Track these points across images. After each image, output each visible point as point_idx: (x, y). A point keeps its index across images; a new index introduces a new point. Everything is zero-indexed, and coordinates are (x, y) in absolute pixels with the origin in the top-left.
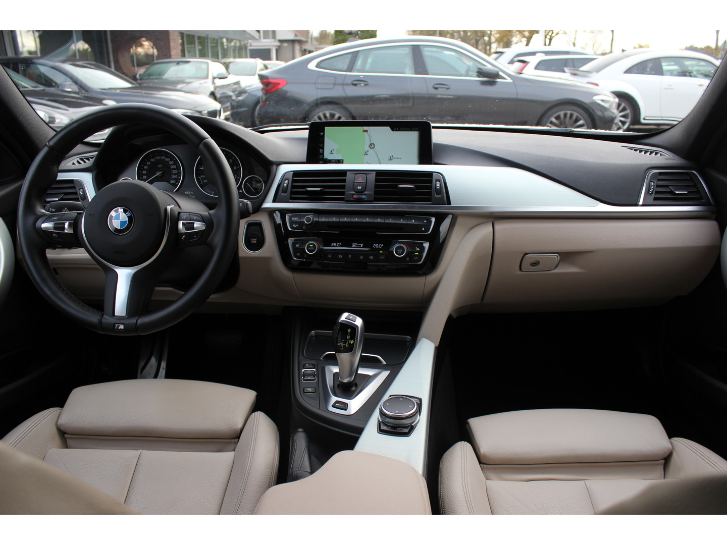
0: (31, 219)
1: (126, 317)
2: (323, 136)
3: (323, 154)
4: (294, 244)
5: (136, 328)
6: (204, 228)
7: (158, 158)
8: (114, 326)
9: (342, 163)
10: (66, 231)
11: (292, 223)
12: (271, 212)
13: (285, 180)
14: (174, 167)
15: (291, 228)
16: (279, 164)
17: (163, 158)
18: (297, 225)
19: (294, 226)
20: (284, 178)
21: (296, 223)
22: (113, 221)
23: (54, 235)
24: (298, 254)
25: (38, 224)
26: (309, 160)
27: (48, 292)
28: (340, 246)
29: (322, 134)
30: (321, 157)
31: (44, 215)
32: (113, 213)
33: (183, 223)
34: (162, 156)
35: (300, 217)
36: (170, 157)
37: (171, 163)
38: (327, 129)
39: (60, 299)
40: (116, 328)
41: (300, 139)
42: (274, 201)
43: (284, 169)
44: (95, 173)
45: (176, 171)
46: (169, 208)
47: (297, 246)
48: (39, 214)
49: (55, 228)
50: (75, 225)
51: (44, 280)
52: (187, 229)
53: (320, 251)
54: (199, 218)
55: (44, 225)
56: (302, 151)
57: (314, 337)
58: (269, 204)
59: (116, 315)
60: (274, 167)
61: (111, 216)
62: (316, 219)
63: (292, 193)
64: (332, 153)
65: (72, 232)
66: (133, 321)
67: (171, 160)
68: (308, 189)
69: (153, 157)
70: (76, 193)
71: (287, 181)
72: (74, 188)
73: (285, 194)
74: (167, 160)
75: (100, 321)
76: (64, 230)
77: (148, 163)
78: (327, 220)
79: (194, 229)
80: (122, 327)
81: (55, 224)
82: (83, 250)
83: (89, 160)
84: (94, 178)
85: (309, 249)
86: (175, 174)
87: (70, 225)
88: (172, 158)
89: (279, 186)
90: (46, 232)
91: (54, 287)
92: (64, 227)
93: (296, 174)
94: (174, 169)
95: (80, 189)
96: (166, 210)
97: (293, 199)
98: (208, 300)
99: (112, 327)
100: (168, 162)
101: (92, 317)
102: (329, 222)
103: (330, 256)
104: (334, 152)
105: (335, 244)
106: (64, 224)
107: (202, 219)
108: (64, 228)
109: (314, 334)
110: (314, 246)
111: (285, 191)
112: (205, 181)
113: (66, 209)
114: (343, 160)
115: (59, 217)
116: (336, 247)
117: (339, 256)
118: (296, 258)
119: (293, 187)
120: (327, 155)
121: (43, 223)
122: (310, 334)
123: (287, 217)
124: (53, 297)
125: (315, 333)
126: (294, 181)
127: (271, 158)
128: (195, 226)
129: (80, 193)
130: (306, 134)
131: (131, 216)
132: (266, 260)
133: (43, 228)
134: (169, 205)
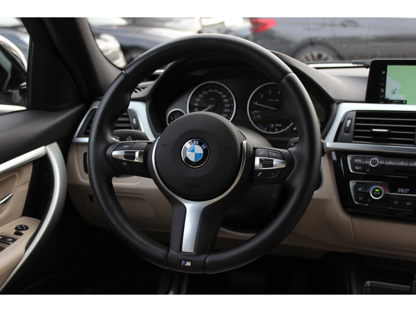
0: (102, 147)
1: (194, 253)
2: (385, 74)
3: (384, 94)
4: (356, 188)
5: (204, 266)
6: (284, 166)
7: (211, 91)
8: (181, 263)
9: (406, 103)
10: (136, 160)
11: (354, 165)
12: (329, 152)
13: (348, 119)
14: (227, 100)
15: (353, 170)
16: (339, 102)
17: (216, 91)
18: (360, 168)
19: (357, 168)
20: (346, 117)
21: (359, 165)
22: (187, 152)
23: (124, 163)
24: (361, 199)
25: (108, 152)
26: (369, 99)
27: (114, 222)
28: (408, 193)
29: (384, 72)
30: (382, 96)
31: (114, 143)
32: (187, 145)
33: (261, 160)
34: (215, 89)
35: (364, 159)
36: (223, 91)
37: (224, 96)
38: (390, 68)
39: (126, 230)
40: (182, 264)
41: (359, 78)
42: (336, 140)
43: (344, 109)
44: (148, 103)
45: (228, 105)
46: (245, 142)
47: (360, 189)
48: (110, 141)
49: (125, 157)
50: (145, 154)
51: (110, 209)
52: (264, 166)
53: (386, 196)
54: (278, 155)
55: (115, 153)
56: (362, 90)
57: (369, 289)
58: (329, 143)
59: (183, 250)
60: (335, 105)
61: (186, 148)
62: (382, 162)
63: (356, 133)
64: (394, 93)
65: (142, 162)
66: (202, 258)
67: (224, 94)
68: (374, 130)
69: (206, 90)
70: (129, 122)
71: (349, 121)
72: (127, 116)
73: (348, 134)
74: (220, 93)
75: (166, 256)
76: (134, 160)
77: (201, 96)
78: (394, 164)
79: (272, 166)
80: (188, 264)
81: (126, 152)
82: (151, 181)
83: (140, 90)
84: (148, 107)
85: (375, 193)
86: (227, 108)
87: (140, 154)
88: (225, 91)
89: (341, 124)
90: (115, 160)
91: (120, 218)
92: (135, 156)
93: (359, 113)
94: (227, 103)
95: (132, 119)
96: (242, 144)
97: (356, 140)
99: (178, 264)
100: (221, 95)
101: (159, 251)
102: (396, 166)
103: (396, 202)
104: (397, 92)
105: (402, 190)
106: (134, 153)
107: (283, 157)
108: (134, 157)
109: (369, 285)
110: (380, 191)
111: (347, 130)
113: (130, 137)
114: (406, 101)
115: (130, 146)
116: (403, 193)
117: (407, 203)
118: (357, 201)
119: (356, 127)
120: (389, 95)
121: (114, 151)
122: (365, 284)
123: (349, 158)
124: (119, 228)
125: (371, 284)
126: (357, 121)
127: (333, 95)
128: (274, 163)
129: (133, 123)
130: (365, 72)
131: (207, 148)
132: (323, 202)
133: (114, 156)
134: (244, 140)
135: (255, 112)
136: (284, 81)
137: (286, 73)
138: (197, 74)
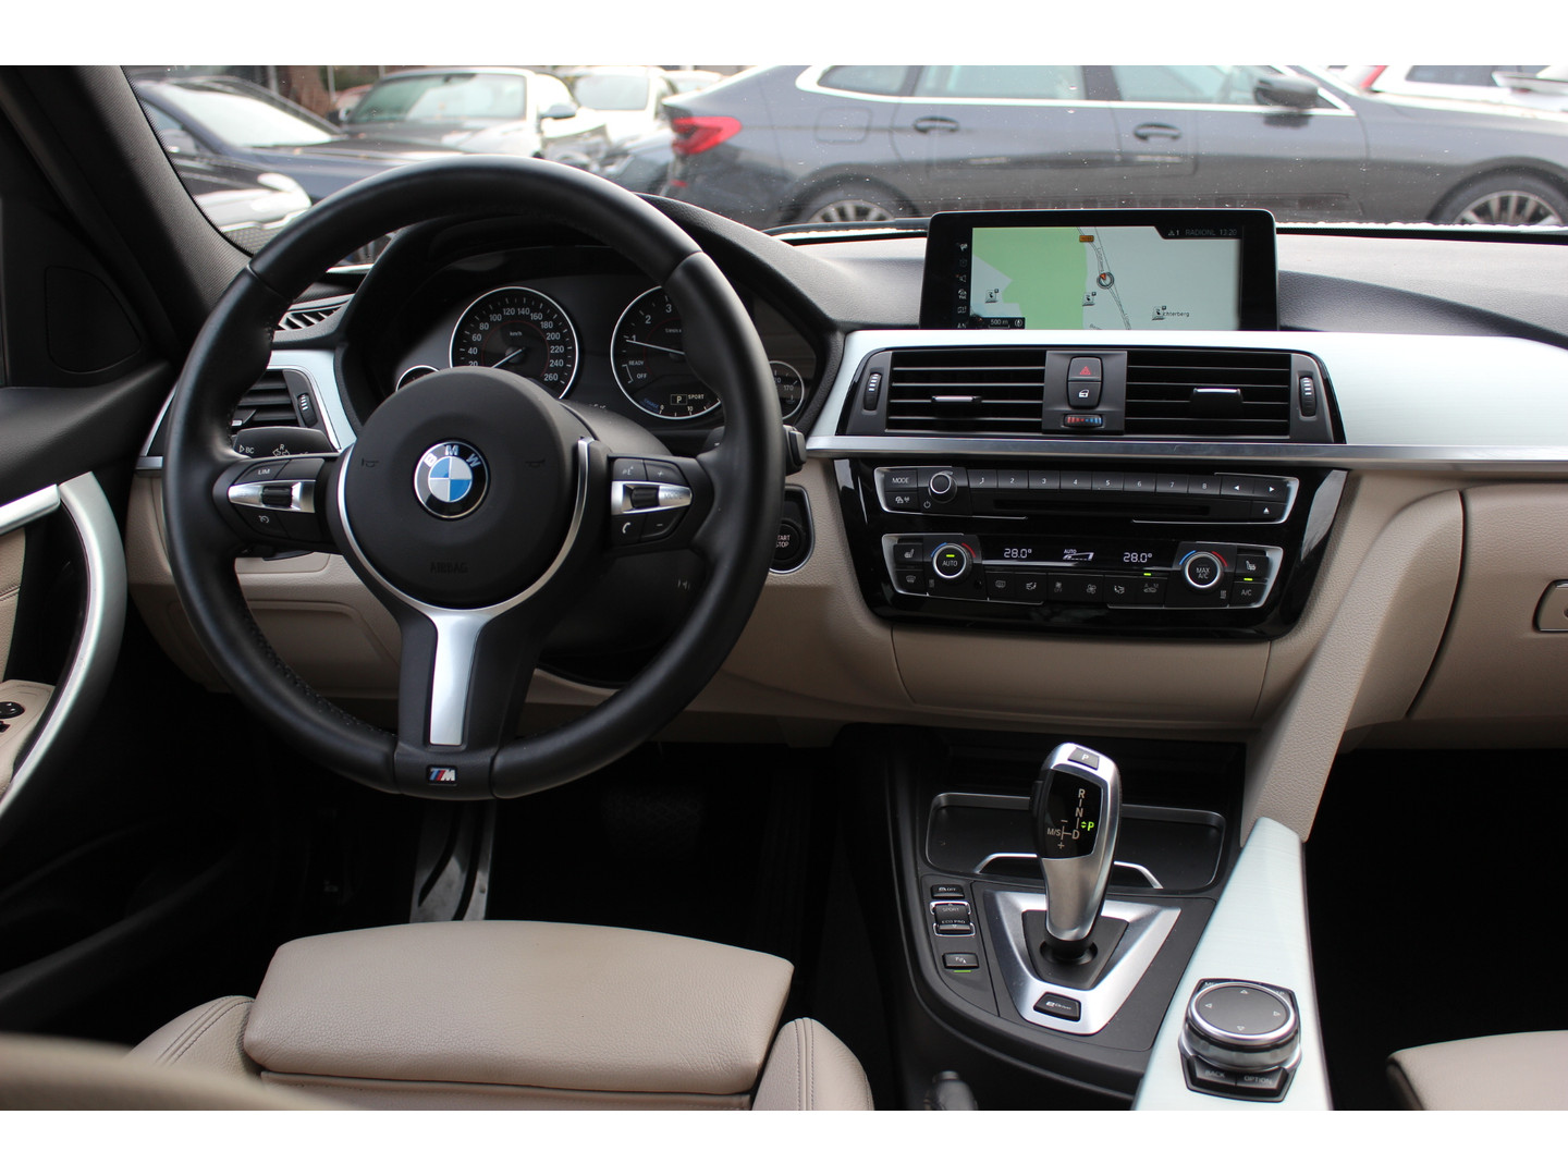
0: (199, 476)
1: (463, 748)
2: (969, 251)
3: (967, 302)
4: (898, 551)
5: (491, 779)
6: (686, 502)
7: (510, 312)
8: (429, 774)
9: (1022, 327)
10: (294, 508)
11: (890, 493)
12: (827, 461)
13: (872, 374)
14: (556, 336)
15: (888, 506)
16: (850, 328)
17: (523, 311)
18: (907, 499)
19: (899, 500)
20: (866, 367)
21: (903, 492)
22: (430, 479)
23: (262, 518)
24: (911, 580)
25: (218, 488)
26: (929, 320)
27: (245, 677)
28: (1030, 558)
29: (964, 247)
30: (961, 310)
31: (234, 463)
32: (429, 459)
33: (626, 489)
34: (522, 306)
35: (917, 475)
36: (543, 311)
37: (546, 325)
38: (979, 234)
39: (277, 696)
40: (433, 777)
41: (905, 263)
42: (842, 430)
43: (862, 345)
44: (340, 352)
45: (560, 349)
46: (583, 444)
47: (907, 555)
48: (221, 459)
49: (265, 499)
50: (320, 490)
51: (231, 642)
52: (636, 504)
53: (975, 568)
54: (671, 474)
55: (236, 491)
56: (908, 295)
57: (944, 811)
58: (824, 439)
59: (433, 741)
60: (839, 336)
61: (426, 468)
62: (962, 483)
63: (892, 409)
64: (991, 300)
65: (312, 510)
66: (482, 758)
67: (547, 318)
68: (938, 398)
69: (498, 310)
70: (289, 407)
71: (876, 377)
72: (285, 392)
73: (873, 413)
74: (535, 317)
75: (389, 759)
76: (289, 506)
77: (484, 326)
78: (992, 484)
79: (657, 505)
80: (449, 776)
81: (265, 487)
82: (338, 561)
83: (320, 319)
84: (339, 365)
85: (945, 563)
86: (556, 357)
87: (305, 491)
88: (549, 312)
89: (854, 387)
90: (240, 510)
91: (261, 665)
92: (291, 496)
93: (901, 356)
94: (555, 343)
95: (299, 397)
96: (575, 449)
97: (894, 427)
98: (691, 707)
99: (423, 777)
100: (539, 321)
101: (369, 749)
102: (998, 490)
103: (1000, 584)
104: (998, 297)
105: (1015, 552)
106: (290, 487)
107: (683, 478)
108: (288, 500)
109: (944, 803)
110: (959, 557)
111: (871, 403)
112: (640, 376)
113: (282, 447)
114: (1023, 319)
115: (277, 469)
116: (1013, 559)
117: (1028, 585)
118: (902, 588)
119: (894, 392)
120: (979, 307)
121: (233, 484)
122: (935, 801)
123: (878, 476)
124: (258, 692)
125: (949, 798)
126: (895, 376)
127: (832, 311)
128: (661, 495)
129: (300, 408)
130: (917, 248)
131: (481, 466)
132: (816, 595)
133: (235, 498)
134: (582, 438)
135: (631, 363)
136: (678, 274)
137: (680, 253)
138: (468, 265)
